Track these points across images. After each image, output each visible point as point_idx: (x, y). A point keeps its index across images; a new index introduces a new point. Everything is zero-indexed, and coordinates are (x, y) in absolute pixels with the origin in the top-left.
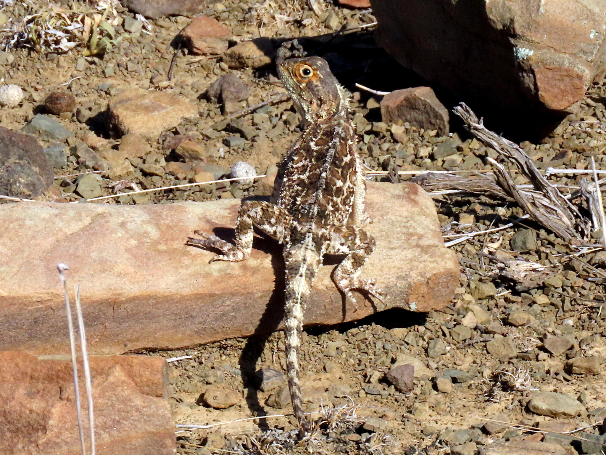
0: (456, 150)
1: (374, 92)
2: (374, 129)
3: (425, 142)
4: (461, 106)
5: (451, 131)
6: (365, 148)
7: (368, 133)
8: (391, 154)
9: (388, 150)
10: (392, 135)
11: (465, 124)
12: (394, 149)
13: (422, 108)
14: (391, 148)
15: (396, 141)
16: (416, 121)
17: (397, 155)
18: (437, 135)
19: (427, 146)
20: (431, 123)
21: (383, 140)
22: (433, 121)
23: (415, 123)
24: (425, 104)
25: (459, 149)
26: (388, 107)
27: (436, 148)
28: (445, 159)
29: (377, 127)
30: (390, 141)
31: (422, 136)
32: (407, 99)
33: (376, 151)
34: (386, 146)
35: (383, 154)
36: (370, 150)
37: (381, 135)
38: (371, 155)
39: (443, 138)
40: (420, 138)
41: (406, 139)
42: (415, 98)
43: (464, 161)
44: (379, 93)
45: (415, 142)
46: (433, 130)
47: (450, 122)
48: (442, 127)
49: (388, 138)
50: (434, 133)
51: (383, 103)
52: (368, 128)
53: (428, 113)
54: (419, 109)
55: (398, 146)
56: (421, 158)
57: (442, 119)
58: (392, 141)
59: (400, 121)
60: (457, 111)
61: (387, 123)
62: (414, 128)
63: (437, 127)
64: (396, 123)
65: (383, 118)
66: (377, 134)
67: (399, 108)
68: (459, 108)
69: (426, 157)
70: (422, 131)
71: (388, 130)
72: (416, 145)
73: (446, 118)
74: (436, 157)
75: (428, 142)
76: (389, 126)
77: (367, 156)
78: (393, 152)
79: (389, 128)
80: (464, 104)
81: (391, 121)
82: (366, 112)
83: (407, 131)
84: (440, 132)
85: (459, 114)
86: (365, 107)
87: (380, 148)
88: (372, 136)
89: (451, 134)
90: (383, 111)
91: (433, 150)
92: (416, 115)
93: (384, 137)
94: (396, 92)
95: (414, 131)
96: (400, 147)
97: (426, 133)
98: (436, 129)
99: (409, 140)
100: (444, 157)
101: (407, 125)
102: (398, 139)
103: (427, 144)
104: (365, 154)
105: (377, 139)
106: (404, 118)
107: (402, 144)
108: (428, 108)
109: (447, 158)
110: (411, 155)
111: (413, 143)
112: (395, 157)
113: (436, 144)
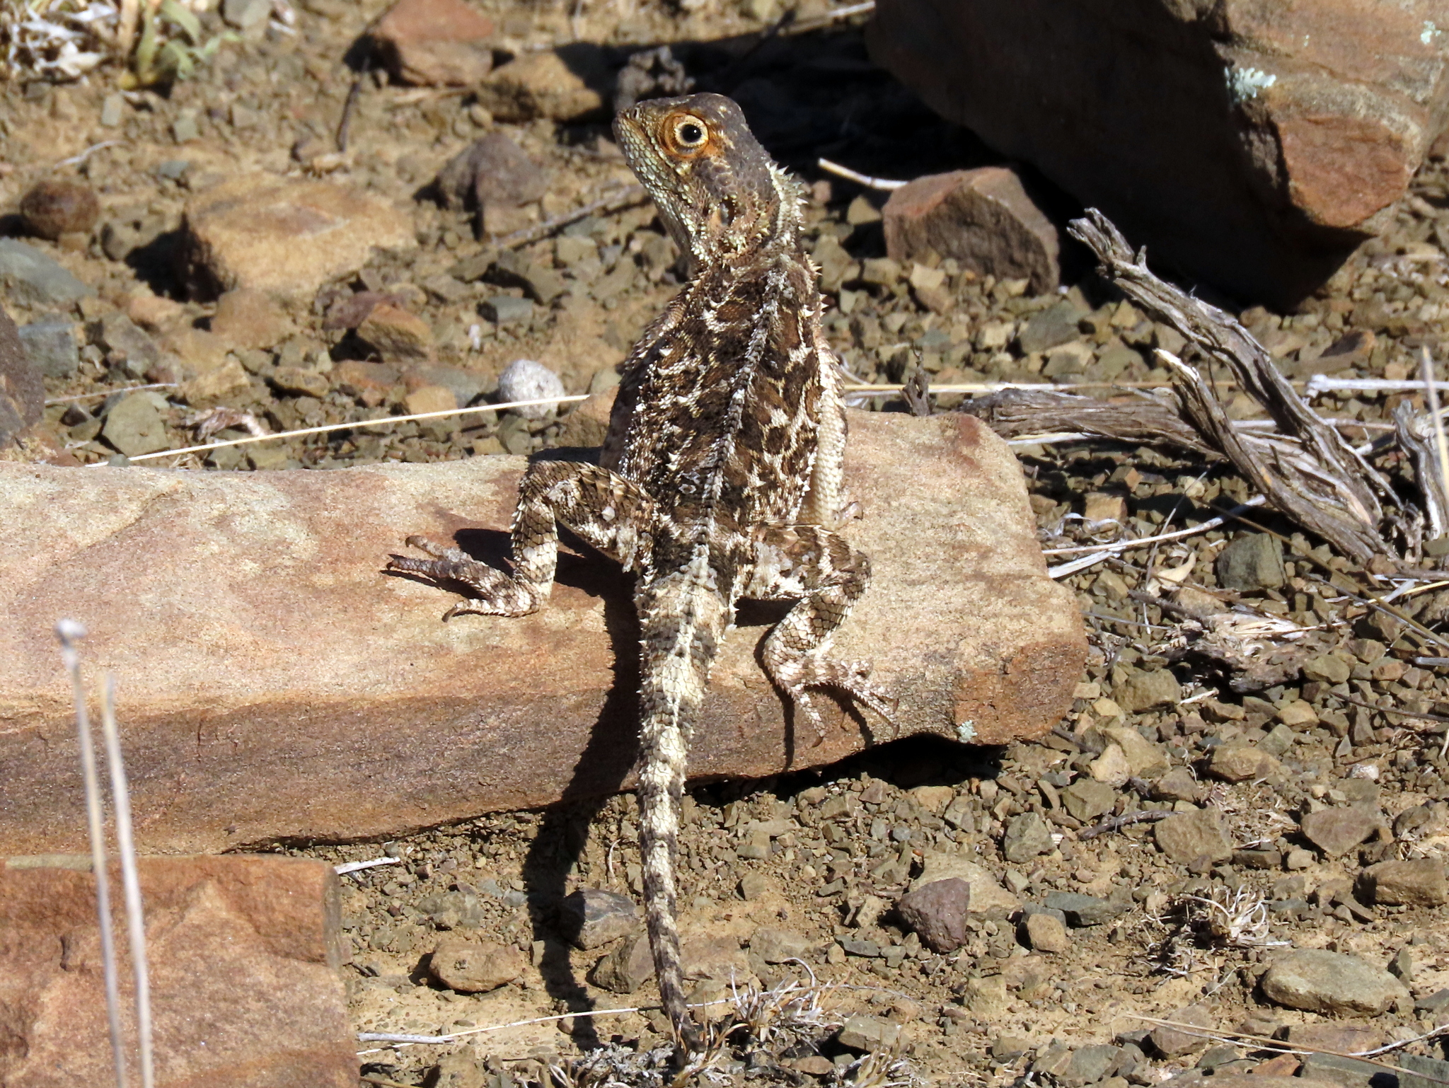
0: (1075, 330)
1: (866, 180)
2: (867, 277)
3: (996, 310)
4: (1091, 217)
5: (1066, 279)
6: (843, 325)
7: (852, 286)
8: (911, 341)
9: (901, 330)
10: (912, 291)
11: (1098, 262)
12: (918, 329)
13: (989, 221)
14: (910, 325)
15: (922, 308)
16: (974, 255)
17: (925, 344)
18: (1029, 292)
19: (1003, 321)
20: (1012, 261)
21: (889, 305)
22: (1018, 256)
23: (971, 261)
24: (998, 213)
25: (1085, 328)
26: (901, 220)
27: (1024, 326)
28: (1048, 353)
29: (875, 271)
30: (906, 308)
31: (990, 295)
32: (950, 200)
33: (872, 333)
34: (897, 320)
35: (889, 341)
36: (856, 330)
37: (885, 291)
38: (859, 344)
39: (1044, 300)
40: (986, 301)
41: (947, 301)
42: (972, 198)
43: (1097, 358)
44: (881, 184)
45: (973, 310)
46: (1016, 278)
47: (1062, 259)
48: (1040, 270)
49: (903, 299)
50: (1019, 286)
51: (891, 209)
52: (852, 273)
53: (1003, 235)
54: (981, 226)
55: (927, 321)
56: (988, 350)
57: (1040, 250)
58: (912, 306)
59: (934, 257)
60: (1079, 230)
61: (898, 261)
62: (969, 274)
63: (1029, 271)
64: (923, 261)
65: (890, 247)
66: (873, 289)
67: (930, 222)
68: (1084, 222)
69: (1000, 348)
70: (990, 281)
71: (902, 280)
72: (974, 318)
73: (1051, 247)
74: (1025, 349)
75: (1005, 310)
76: (904, 268)
77: (848, 345)
78: (915, 336)
79: (905, 274)
80: (1096, 212)
81: (909, 256)
82: (846, 232)
83: (950, 283)
84: (1035, 284)
85: (1084, 239)
86: (842, 220)
87: (882, 326)
88: (862, 295)
89: (1064, 290)
90: (889, 230)
91: (1017, 329)
92: (974, 240)
93: (892, 296)
94: (923, 181)
95: (970, 283)
96: (933, 323)
97: (1000, 286)
98: (1024, 276)
99: (957, 304)
100: (1046, 348)
101: (952, 266)
102: (928, 302)
103: (1003, 314)
104: (845, 340)
105: (875, 302)
106: (942, 248)
107: (939, 314)
108: (1006, 224)
109: (1055, 352)
110: (961, 342)
111: (966, 312)
112: (920, 349)
113: (1026, 315)
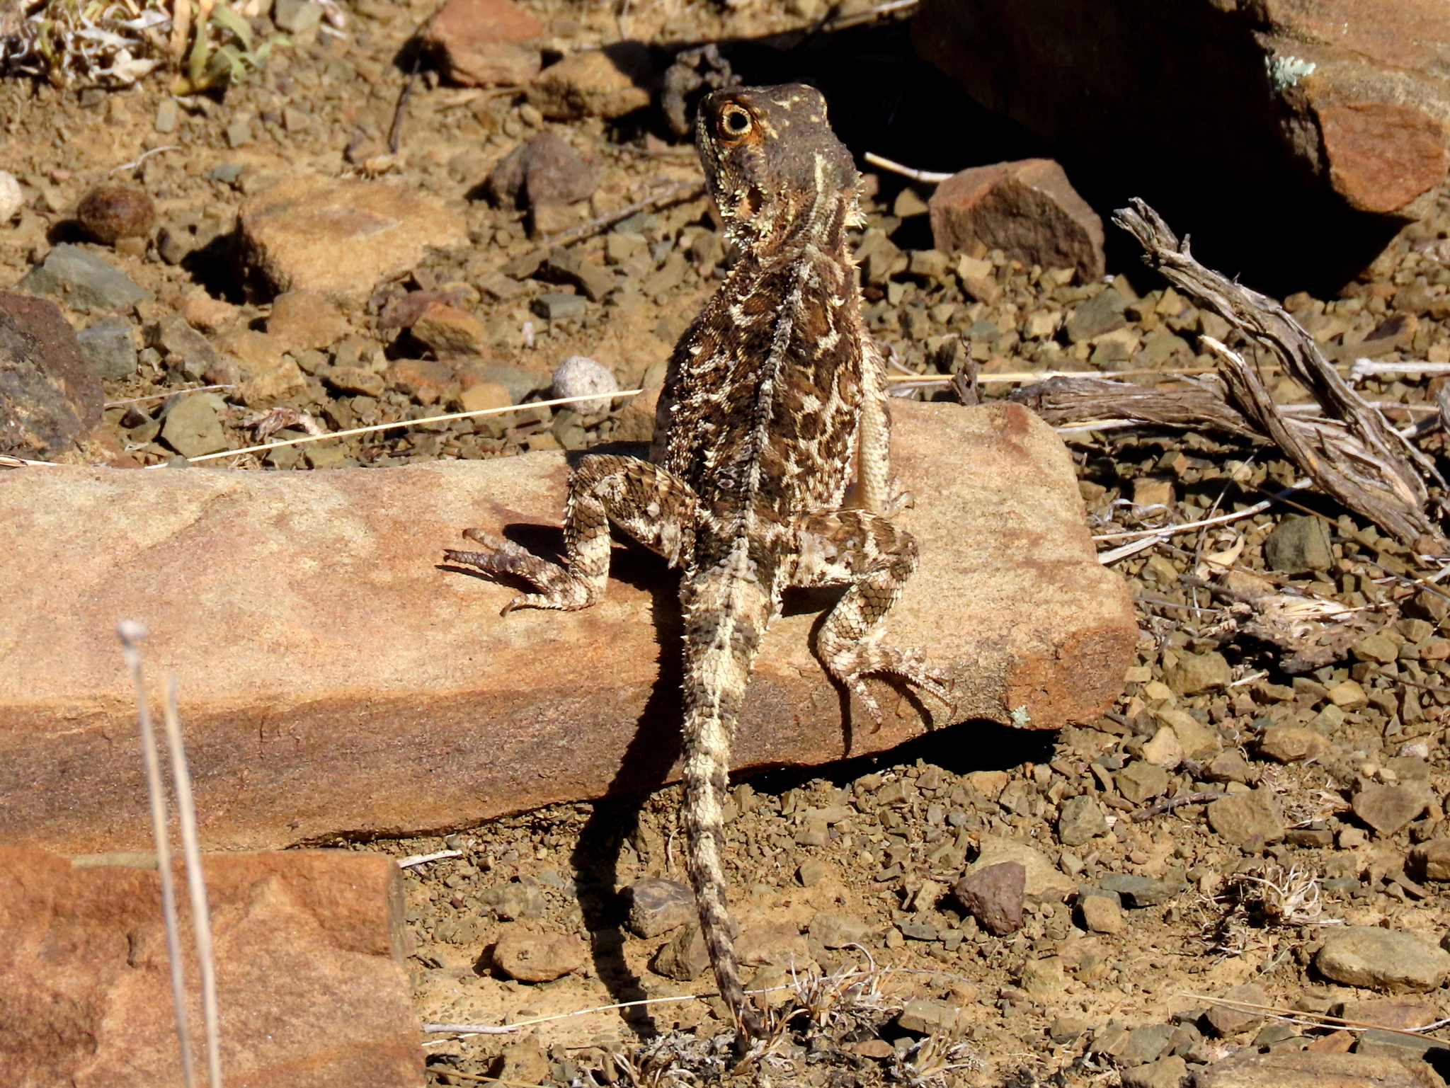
0: (1122, 317)
1: (913, 173)
2: (915, 269)
3: (1043, 299)
4: (1134, 207)
5: (1111, 269)
6: (892, 317)
7: (900, 278)
8: (960, 331)
9: (950, 321)
10: (959, 282)
11: (1144, 251)
12: (966, 319)
13: (1035, 212)
14: (959, 316)
15: (970, 299)
16: (1021, 246)
17: (974, 334)
18: (1076, 281)
19: (1050, 310)
20: (1058, 251)
21: (937, 296)
22: (1064, 245)
23: (1017, 251)
24: (1043, 204)
25: (1131, 315)
26: (948, 211)
27: (1071, 315)
28: (1095, 341)
29: (922, 263)
30: (954, 299)
31: (1037, 285)
32: (996, 192)
33: (920, 325)
34: (944, 311)
35: (937, 332)
36: (905, 321)
37: (933, 283)
38: (908, 335)
39: (1090, 289)
40: (1033, 290)
41: (995, 292)
42: (1017, 188)
43: (1143, 345)
44: (927, 176)
45: (1020, 300)
46: (1062, 268)
47: (1106, 248)
48: (1086, 259)
49: (951, 290)
50: (1065, 275)
51: (937, 202)
52: (900, 265)
53: (1049, 226)
54: (1026, 217)
55: (975, 311)
56: (1036, 339)
57: (1085, 240)
58: (960, 297)
59: (981, 248)
60: (1123, 219)
61: (946, 252)
62: (1016, 265)
63: (1074, 261)
64: (970, 252)
65: (938, 239)
66: (921, 281)
67: (976, 213)
68: (1129, 212)
69: (1047, 337)
70: (1037, 270)
71: (950, 271)
72: (1021, 308)
73: (1097, 237)
74: (1072, 337)
75: (1052, 299)
76: (951, 259)
77: (896, 337)
78: (963, 326)
79: (952, 265)
80: (1140, 202)
81: (956, 248)
82: (894, 225)
83: (997, 273)
84: (1081, 273)
85: (1129, 228)
86: (890, 213)
87: (931, 317)
88: (910, 287)
89: (1110, 279)
90: (936, 222)
91: (1064, 318)
92: (1021, 231)
93: (939, 287)
94: (969, 173)
95: (1017, 273)
96: (981, 314)
97: (1046, 276)
98: (1071, 266)
99: (1004, 294)
100: (1094, 336)
101: (999, 257)
102: (975, 292)
103: (1049, 303)
104: (894, 331)
105: (923, 294)
106: (989, 238)
107: (986, 304)
108: (1051, 214)
109: (1101, 340)
110: (1009, 331)
111: (1013, 302)
112: (968, 339)
113: (1072, 304)
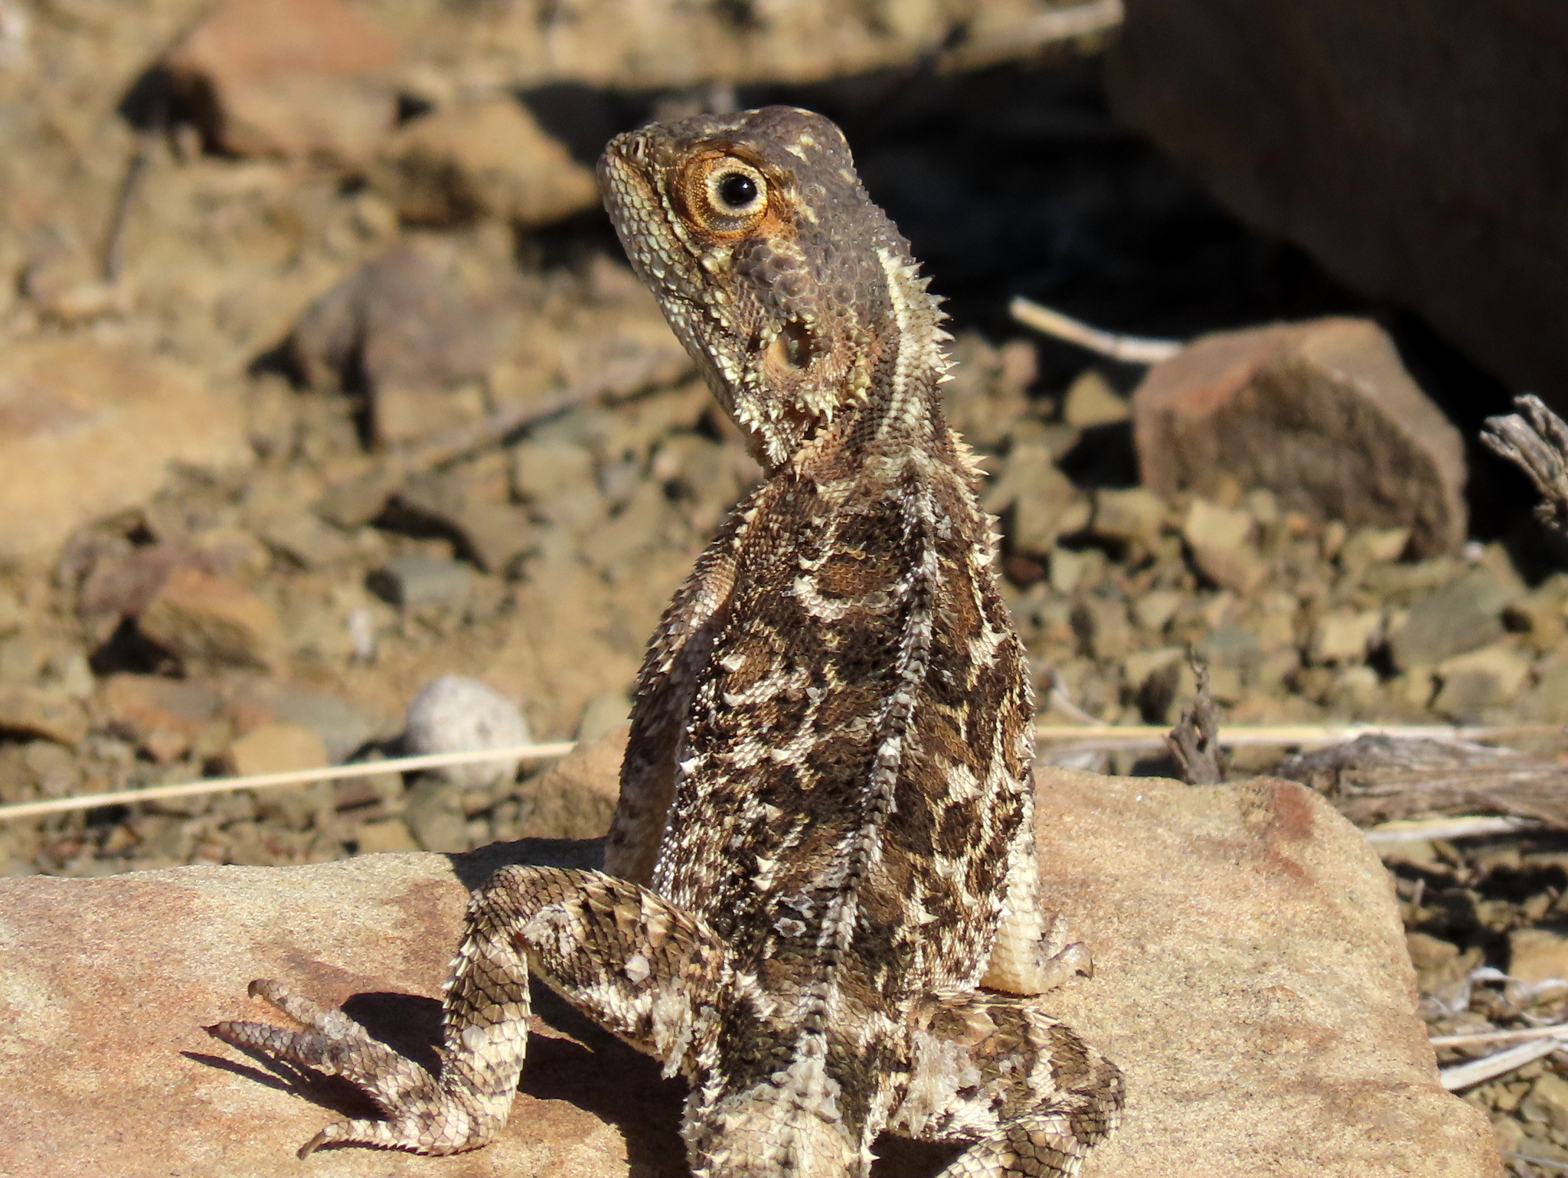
0: (1495, 626)
1: (1101, 342)
2: (1104, 525)
3: (1347, 588)
4: (1525, 413)
5: (1481, 529)
6: (1058, 617)
7: (1076, 542)
8: (1188, 646)
9: (1168, 627)
10: (1188, 553)
11: (1538, 497)
12: (1198, 623)
13: (1334, 419)
14: (1186, 616)
15: (1206, 584)
16: (1307, 485)
17: (1213, 651)
18: (1410, 555)
19: (1359, 608)
20: (1377, 497)
21: (1144, 578)
22: (1389, 485)
23: (1299, 495)
24: (1351, 405)
25: (1513, 622)
26: (1167, 418)
27: (1400, 619)
28: (1446, 668)
29: (1118, 514)
30: (1177, 584)
31: (1336, 561)
32: (1263, 382)
33: (1111, 631)
34: (1158, 607)
35: (1144, 646)
36: (1082, 625)
37: (1137, 552)
38: (1086, 649)
39: (1433, 571)
40: (1327, 570)
41: (1254, 571)
42: (1303, 377)
43: (1535, 679)
44: (1131, 349)
45: (1304, 588)
46: (1385, 527)
47: (1472, 493)
48: (1430, 513)
49: (1170, 566)
50: (1389, 543)
51: (1148, 398)
52: (1075, 518)
53: (1361, 447)
54: (1319, 429)
55: (1217, 608)
56: (1331, 664)
57: (1428, 474)
58: (1189, 581)
59: (1230, 488)
60: (1504, 436)
61: (1162, 494)
62: (1297, 521)
63: (1408, 515)
64: (1210, 494)
65: (1149, 467)
66: (1114, 548)
67: (1224, 422)
68: (1513, 423)
69: (1352, 661)
70: (1336, 534)
71: (1170, 531)
72: (1305, 604)
73: (1451, 470)
74: (1400, 659)
75: (1365, 587)
76: (1174, 508)
77: (1066, 653)
78: (1194, 637)
79: (1174, 520)
80: (1535, 403)
81: (1183, 484)
82: (1063, 441)
83: (1261, 537)
84: (1420, 540)
85: (1513, 454)
86: (1056, 418)
87: (1132, 618)
88: (1092, 560)
89: (1475, 551)
90: (1146, 438)
91: (1385, 624)
92: (1307, 457)
93: (1149, 562)
94: (1212, 345)
95: (1298, 537)
96: (1227, 614)
97: (1355, 545)
98: (1399, 524)
99: (1272, 578)
100: (1440, 659)
101: (1264, 506)
102: (1216, 569)
103: (1361, 597)
104: (1060, 643)
105: (1117, 573)
106: (1246, 470)
107: (1238, 593)
108: (1367, 428)
109: (1458, 667)
110: (1281, 649)
111: (1290, 591)
112: (1201, 660)
113: (1402, 598)
